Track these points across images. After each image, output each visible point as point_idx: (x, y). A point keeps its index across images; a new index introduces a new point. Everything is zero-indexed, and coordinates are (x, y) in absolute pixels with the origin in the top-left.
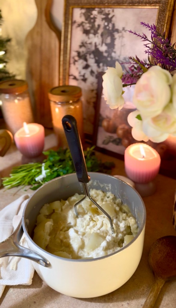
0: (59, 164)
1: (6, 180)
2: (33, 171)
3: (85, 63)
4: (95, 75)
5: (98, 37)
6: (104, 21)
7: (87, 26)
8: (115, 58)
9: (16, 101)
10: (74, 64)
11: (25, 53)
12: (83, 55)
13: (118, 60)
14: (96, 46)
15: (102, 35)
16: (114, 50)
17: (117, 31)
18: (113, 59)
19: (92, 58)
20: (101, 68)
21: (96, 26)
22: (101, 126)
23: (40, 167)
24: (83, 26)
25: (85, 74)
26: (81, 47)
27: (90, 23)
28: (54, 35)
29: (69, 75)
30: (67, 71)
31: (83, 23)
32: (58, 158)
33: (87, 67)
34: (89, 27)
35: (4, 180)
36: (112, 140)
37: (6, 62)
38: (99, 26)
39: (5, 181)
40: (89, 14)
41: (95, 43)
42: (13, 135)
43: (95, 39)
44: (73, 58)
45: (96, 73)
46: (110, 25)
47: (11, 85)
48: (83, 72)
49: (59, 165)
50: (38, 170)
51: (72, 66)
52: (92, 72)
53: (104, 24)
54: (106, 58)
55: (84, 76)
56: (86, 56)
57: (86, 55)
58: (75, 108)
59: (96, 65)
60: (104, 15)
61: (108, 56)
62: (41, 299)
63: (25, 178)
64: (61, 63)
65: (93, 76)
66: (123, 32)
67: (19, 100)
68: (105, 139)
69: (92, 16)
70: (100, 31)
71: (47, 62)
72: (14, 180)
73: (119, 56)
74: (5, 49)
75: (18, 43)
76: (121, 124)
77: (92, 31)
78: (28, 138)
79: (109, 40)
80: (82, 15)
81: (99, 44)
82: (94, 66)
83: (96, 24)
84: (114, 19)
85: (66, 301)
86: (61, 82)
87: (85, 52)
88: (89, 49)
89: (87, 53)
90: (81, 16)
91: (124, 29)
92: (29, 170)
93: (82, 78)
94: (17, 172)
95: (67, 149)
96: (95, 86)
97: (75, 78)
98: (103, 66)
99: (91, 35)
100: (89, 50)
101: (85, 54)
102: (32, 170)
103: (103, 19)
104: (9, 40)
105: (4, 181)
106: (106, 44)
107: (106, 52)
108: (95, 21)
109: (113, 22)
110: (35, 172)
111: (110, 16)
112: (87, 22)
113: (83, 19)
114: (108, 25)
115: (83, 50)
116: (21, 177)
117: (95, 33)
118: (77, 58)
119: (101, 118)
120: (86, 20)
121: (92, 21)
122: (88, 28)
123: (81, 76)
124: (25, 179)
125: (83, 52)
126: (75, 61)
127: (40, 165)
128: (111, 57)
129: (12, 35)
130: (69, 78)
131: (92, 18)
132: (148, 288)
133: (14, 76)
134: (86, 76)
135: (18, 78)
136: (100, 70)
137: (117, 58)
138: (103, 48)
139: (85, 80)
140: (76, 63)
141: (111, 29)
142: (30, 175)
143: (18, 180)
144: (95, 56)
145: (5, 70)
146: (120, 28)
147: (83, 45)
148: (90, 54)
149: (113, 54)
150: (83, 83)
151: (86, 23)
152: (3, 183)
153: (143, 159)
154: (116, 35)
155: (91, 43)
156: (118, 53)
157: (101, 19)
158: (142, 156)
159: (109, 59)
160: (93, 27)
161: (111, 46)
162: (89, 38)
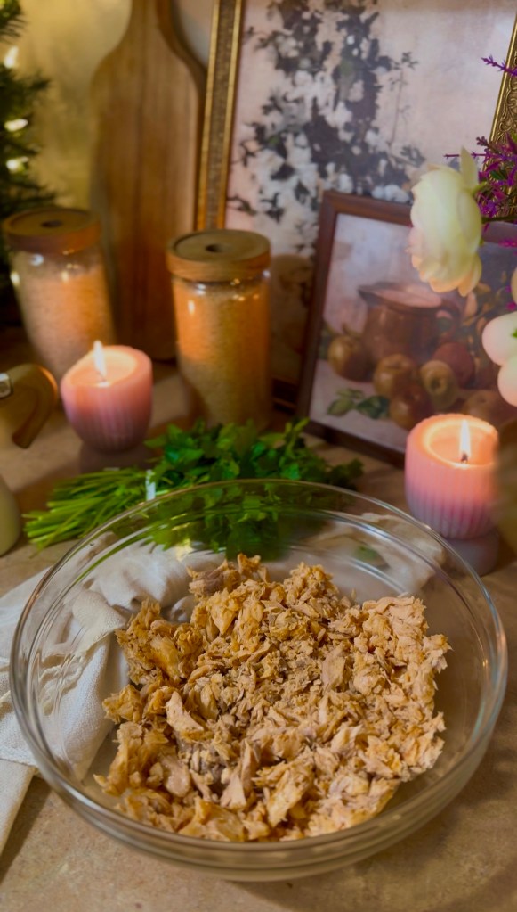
0: (197, 471)
1: (36, 519)
2: (118, 493)
3: (279, 161)
4: (308, 200)
5: (322, 79)
6: (344, 32)
7: (290, 47)
8: (374, 148)
9: (65, 276)
10: (245, 163)
11: (92, 125)
12: (272, 137)
13: (384, 155)
14: (315, 108)
15: (336, 75)
16: (374, 124)
17: (386, 63)
18: (371, 151)
19: (303, 147)
20: (332, 178)
21: (320, 47)
22: (326, 358)
23: (142, 482)
24: (277, 46)
25: (276, 195)
26: (267, 110)
27: (298, 35)
28: (182, 70)
29: (227, 199)
30: (222, 183)
31: (275, 34)
32: (195, 454)
33: (284, 173)
34: (296, 48)
35: (31, 520)
36: (357, 402)
37: (31, 153)
38: (328, 46)
39: (34, 523)
40: (298, 8)
41: (315, 100)
42: (59, 379)
43: (315, 89)
44: (242, 144)
45: (313, 193)
46: (365, 46)
47: (46, 225)
48: (272, 188)
49: (199, 477)
50: (135, 491)
51: (238, 168)
52: (301, 190)
53: (345, 41)
54: (347, 146)
55: (274, 201)
56: (284, 140)
57: (283, 135)
58: (249, 300)
59: (314, 167)
60: (344, 12)
61: (354, 141)
62: (156, 895)
63: (94, 513)
64: (204, 159)
65: (303, 202)
66: (405, 66)
67: (72, 271)
68: (336, 398)
69: (306, 15)
70: (330, 64)
71: (159, 156)
72: (61, 521)
73: (389, 144)
74: (27, 113)
75: (68, 94)
76: (389, 353)
77: (305, 63)
78: (103, 390)
79: (357, 92)
80: (275, 10)
81: (327, 104)
82: (306, 171)
83: (320, 40)
84: (376, 25)
85: (235, 903)
86: (201, 218)
87: (279, 129)
88: (293, 117)
89: (286, 131)
90: (270, 15)
91: (406, 57)
92: (105, 489)
93: (268, 206)
94: (71, 497)
95: (220, 427)
96: (312, 233)
97: (246, 208)
98: (337, 170)
99: (302, 76)
100: (292, 122)
101: (280, 133)
102: (115, 489)
103: (340, 25)
104: (41, 85)
105: (29, 524)
106: (349, 105)
107: (348, 127)
108: (314, 31)
109: (371, 36)
110: (124, 495)
111: (364, 17)
112: (289, 32)
113: (277, 23)
114: (357, 44)
115: (274, 119)
116: (81, 511)
117: (316, 68)
118: (253, 146)
119: (324, 334)
120: (287, 25)
121: (307, 29)
122: (293, 54)
123: (264, 201)
124: (93, 518)
125: (273, 126)
126: (249, 154)
127: (139, 475)
128: (365, 146)
129: (49, 70)
130: (226, 207)
131: (305, 22)
132: (486, 867)
133: (52, 196)
134: (281, 203)
135: (65, 202)
136: (327, 185)
137: (383, 147)
138: (338, 117)
139: (276, 214)
140: (251, 160)
141: (364, 56)
142: (109, 504)
143: (73, 521)
144: (311, 142)
145: (26, 176)
146: (397, 57)
147: (274, 104)
148: (296, 135)
149: (370, 137)
150: (270, 222)
151: (286, 37)
152: (25, 530)
153: (464, 466)
154: (383, 76)
155: (298, 101)
156: (386, 132)
157: (334, 26)
158: (461, 457)
159: (356, 151)
160: (307, 49)
161: (365, 110)
162: (294, 84)
